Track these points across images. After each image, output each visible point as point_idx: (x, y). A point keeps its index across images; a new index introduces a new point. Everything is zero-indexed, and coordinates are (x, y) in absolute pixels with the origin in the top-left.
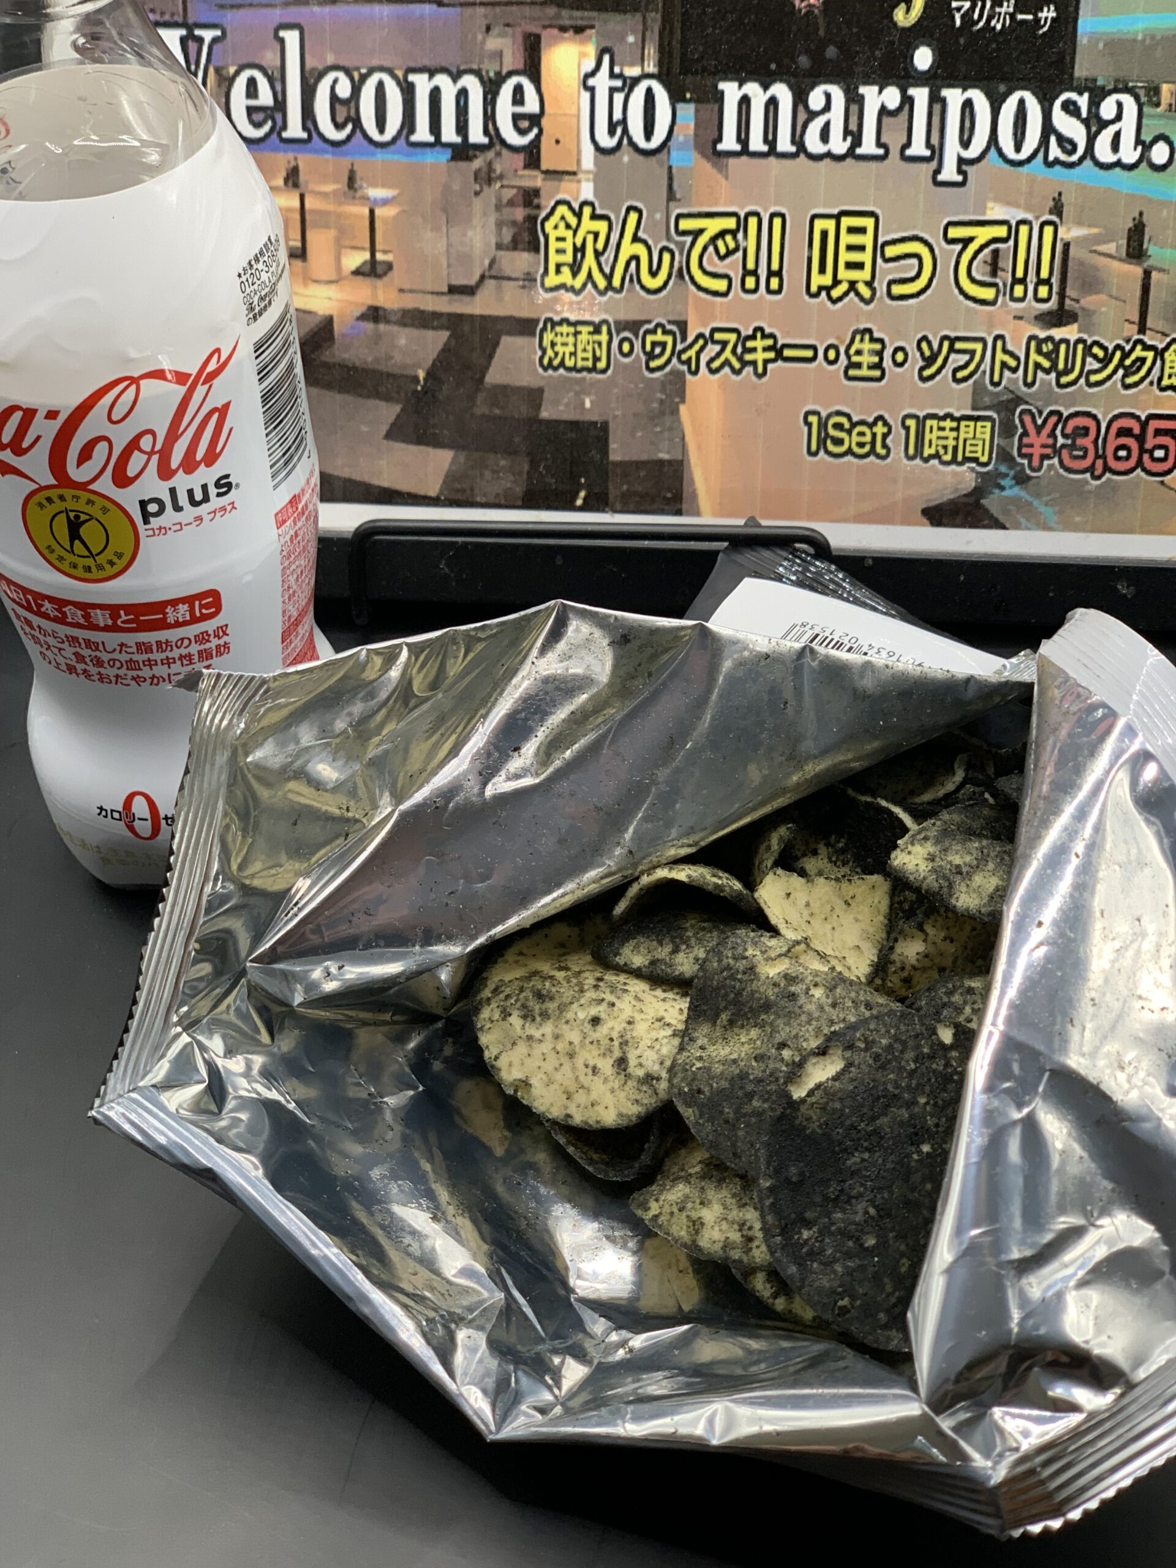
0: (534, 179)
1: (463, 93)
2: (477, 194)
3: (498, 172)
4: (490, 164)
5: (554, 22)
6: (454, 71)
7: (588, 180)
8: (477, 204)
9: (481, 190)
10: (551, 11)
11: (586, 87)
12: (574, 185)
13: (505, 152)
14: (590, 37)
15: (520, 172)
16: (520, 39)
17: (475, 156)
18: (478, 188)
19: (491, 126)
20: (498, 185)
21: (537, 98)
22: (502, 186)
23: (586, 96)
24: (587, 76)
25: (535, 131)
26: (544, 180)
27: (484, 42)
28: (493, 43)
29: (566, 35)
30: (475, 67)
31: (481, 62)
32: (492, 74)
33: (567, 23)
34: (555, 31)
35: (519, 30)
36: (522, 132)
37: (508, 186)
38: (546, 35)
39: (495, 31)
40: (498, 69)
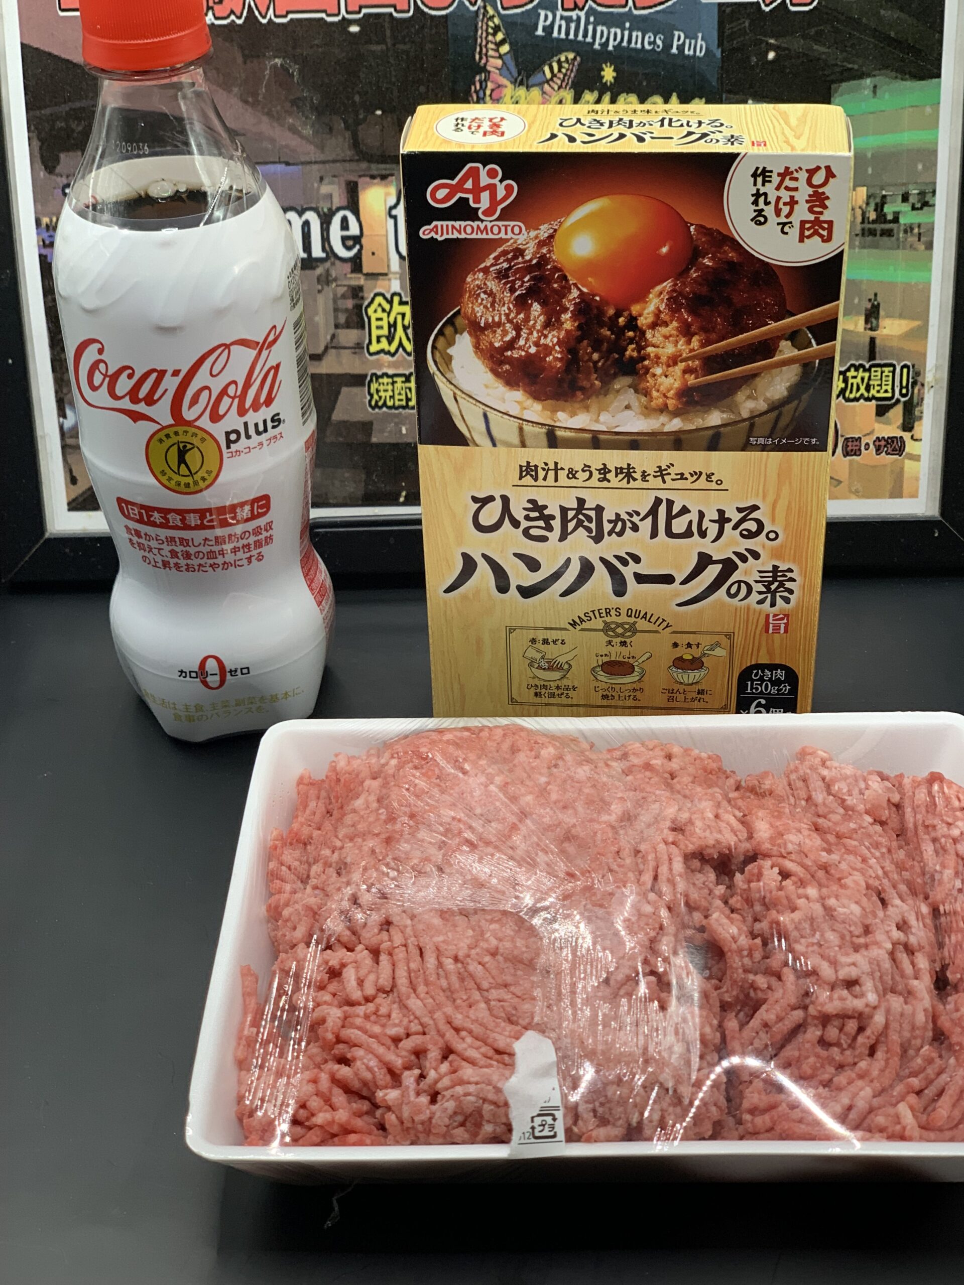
0: (358, 280)
1: (306, 224)
2: (319, 291)
3: (334, 276)
4: (327, 271)
5: (367, 173)
6: (300, 209)
7: (396, 279)
8: (321, 299)
9: (323, 289)
10: (364, 165)
11: (391, 216)
12: (386, 282)
13: (338, 262)
14: (392, 182)
15: (349, 276)
16: (343, 185)
17: (318, 267)
18: (320, 287)
19: (327, 245)
20: (334, 285)
21: (357, 225)
22: (337, 286)
23: (391, 222)
24: (391, 208)
25: (358, 247)
26: (366, 279)
27: (319, 188)
28: (325, 189)
29: (375, 181)
30: (314, 205)
31: (318, 202)
32: (326, 210)
33: (375, 173)
34: (368, 179)
35: (342, 181)
36: (349, 248)
37: (340, 286)
38: (361, 181)
39: (326, 181)
40: (329, 206)
